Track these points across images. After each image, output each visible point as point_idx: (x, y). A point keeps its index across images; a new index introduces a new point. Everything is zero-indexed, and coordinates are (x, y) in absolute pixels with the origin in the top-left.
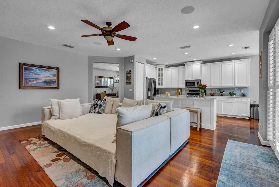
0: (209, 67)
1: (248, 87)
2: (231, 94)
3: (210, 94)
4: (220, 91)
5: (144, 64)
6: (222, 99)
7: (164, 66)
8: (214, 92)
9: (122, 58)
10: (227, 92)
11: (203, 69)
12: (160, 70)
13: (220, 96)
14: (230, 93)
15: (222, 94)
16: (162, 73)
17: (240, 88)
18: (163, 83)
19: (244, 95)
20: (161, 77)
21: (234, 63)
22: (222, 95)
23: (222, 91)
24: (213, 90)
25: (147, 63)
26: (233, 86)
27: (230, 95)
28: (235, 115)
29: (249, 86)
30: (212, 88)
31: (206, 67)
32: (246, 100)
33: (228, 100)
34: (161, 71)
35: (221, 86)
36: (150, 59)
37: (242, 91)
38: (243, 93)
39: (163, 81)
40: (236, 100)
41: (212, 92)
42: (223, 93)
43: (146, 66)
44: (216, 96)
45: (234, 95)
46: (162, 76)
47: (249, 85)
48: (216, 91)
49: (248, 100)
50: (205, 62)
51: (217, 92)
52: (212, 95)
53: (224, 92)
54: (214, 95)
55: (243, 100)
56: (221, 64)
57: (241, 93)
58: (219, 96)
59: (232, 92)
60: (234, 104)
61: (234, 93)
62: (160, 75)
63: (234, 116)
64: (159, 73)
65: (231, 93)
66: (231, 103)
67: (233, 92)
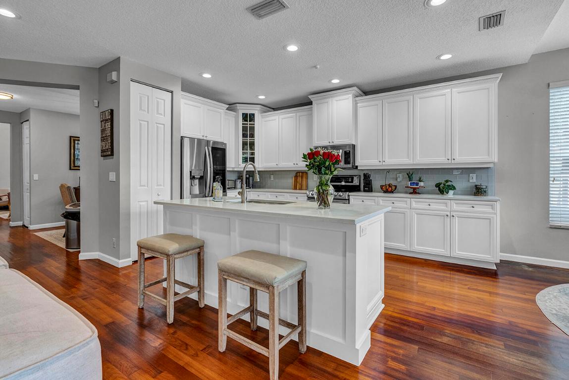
0: (377, 105)
1: (491, 166)
2: (442, 189)
3: (382, 187)
4: (410, 179)
5: (172, 92)
6: (414, 205)
7: (258, 109)
8: (393, 183)
9: (90, 69)
10: (428, 183)
11: (361, 112)
12: (248, 118)
13: (411, 193)
14: (438, 185)
15: (414, 189)
16: (252, 129)
17: (467, 171)
18: (256, 156)
19: (478, 191)
20: (248, 140)
21: (449, 90)
22: (415, 192)
23: (415, 178)
24: (391, 175)
25: (184, 89)
26: (447, 162)
27: (439, 189)
28: (453, 255)
29: (494, 163)
30: (389, 171)
31: (369, 107)
32: (488, 209)
33: (433, 206)
34: (249, 123)
35: (411, 162)
36: (191, 75)
37: (474, 179)
38: (476, 186)
39: (256, 151)
40: (455, 207)
41: (387, 183)
42: (417, 184)
43: (183, 101)
44: (399, 192)
45: (451, 192)
46: (252, 136)
47: (496, 160)
48: (399, 180)
49: (492, 207)
50: (366, 92)
51: (402, 181)
52: (386, 192)
53: (420, 181)
54: (392, 192)
55: (477, 208)
56: (412, 97)
57: (469, 185)
58: (406, 193)
59: (443, 182)
60: (449, 220)
61: (449, 183)
62: (248, 133)
63: (450, 257)
64: (244, 129)
65: (440, 184)
66: (443, 217)
67: (447, 181)
